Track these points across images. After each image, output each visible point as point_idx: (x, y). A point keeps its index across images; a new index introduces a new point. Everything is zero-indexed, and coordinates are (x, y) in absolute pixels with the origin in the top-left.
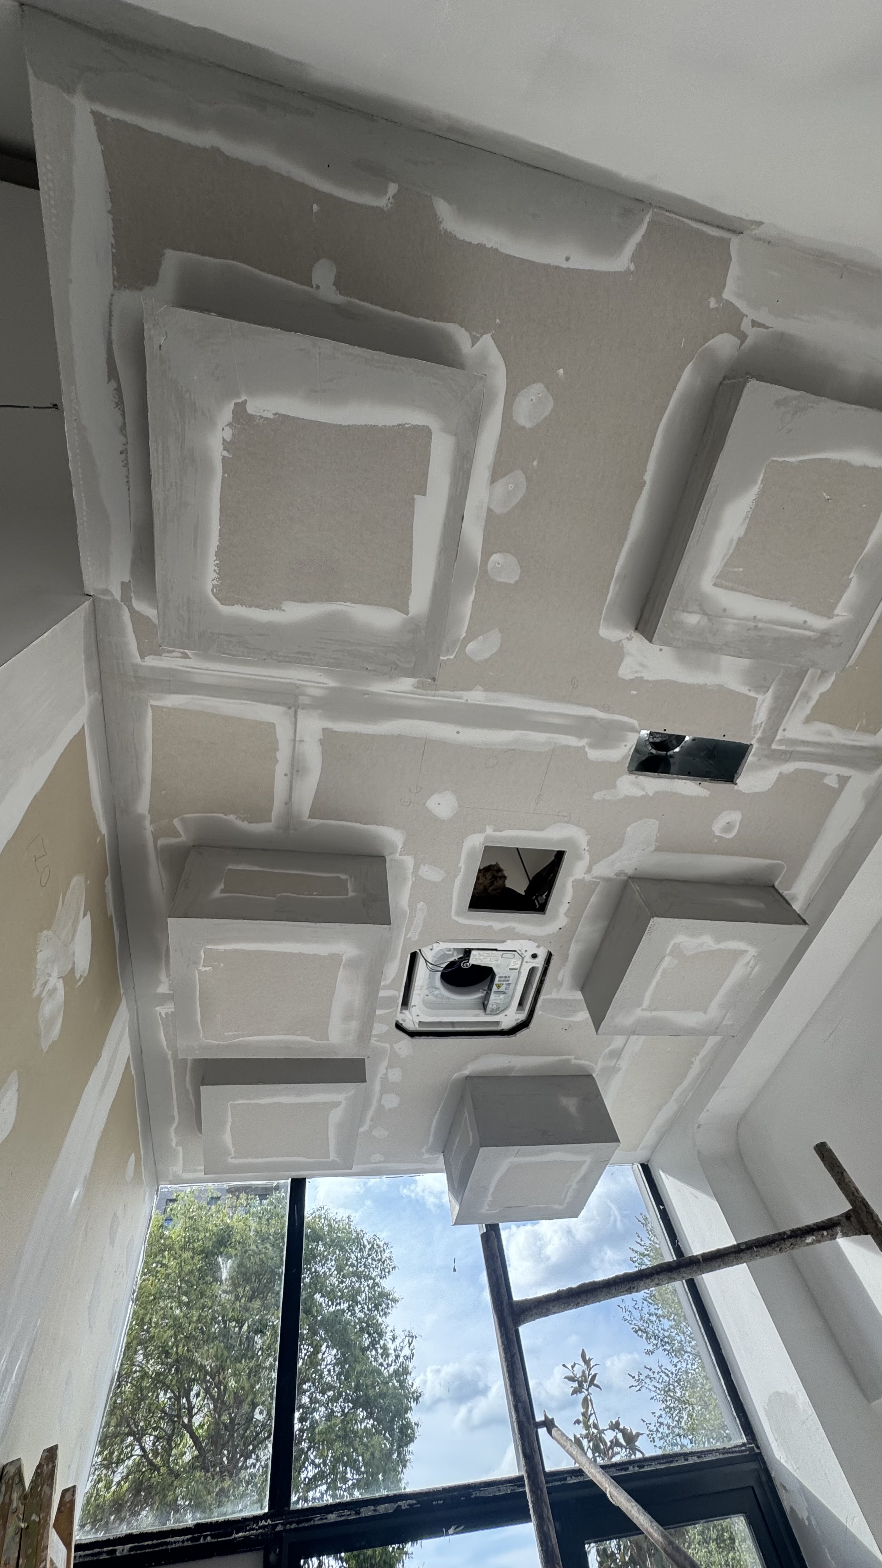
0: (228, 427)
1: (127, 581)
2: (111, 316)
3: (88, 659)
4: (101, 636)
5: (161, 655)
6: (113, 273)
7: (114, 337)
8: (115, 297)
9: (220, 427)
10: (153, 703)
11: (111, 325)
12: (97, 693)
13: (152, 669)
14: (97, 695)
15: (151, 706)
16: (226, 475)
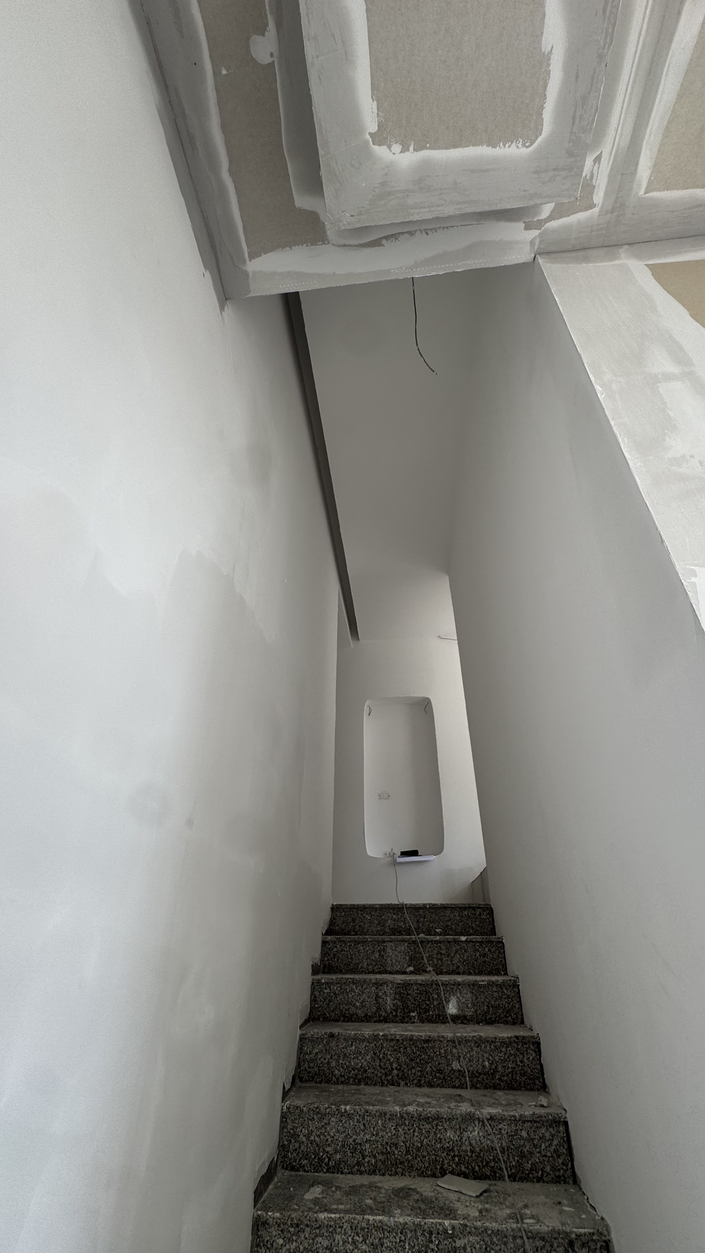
0: (392, 149)
1: (523, 225)
2: (344, 246)
3: (586, 260)
4: (570, 247)
5: (594, 187)
6: (321, 245)
7: (356, 243)
8: (333, 243)
9: (393, 157)
10: (642, 192)
11: (350, 245)
12: (620, 251)
13: (607, 194)
14: (622, 252)
15: (646, 193)
16: (428, 145)
